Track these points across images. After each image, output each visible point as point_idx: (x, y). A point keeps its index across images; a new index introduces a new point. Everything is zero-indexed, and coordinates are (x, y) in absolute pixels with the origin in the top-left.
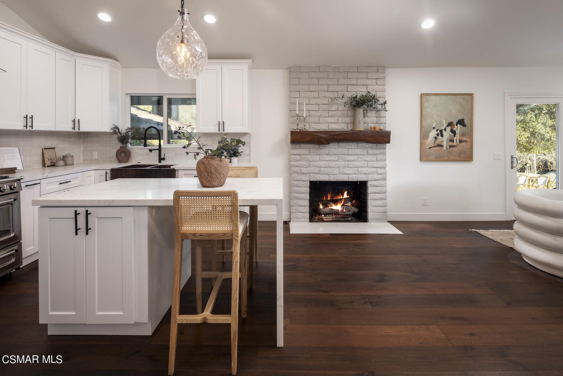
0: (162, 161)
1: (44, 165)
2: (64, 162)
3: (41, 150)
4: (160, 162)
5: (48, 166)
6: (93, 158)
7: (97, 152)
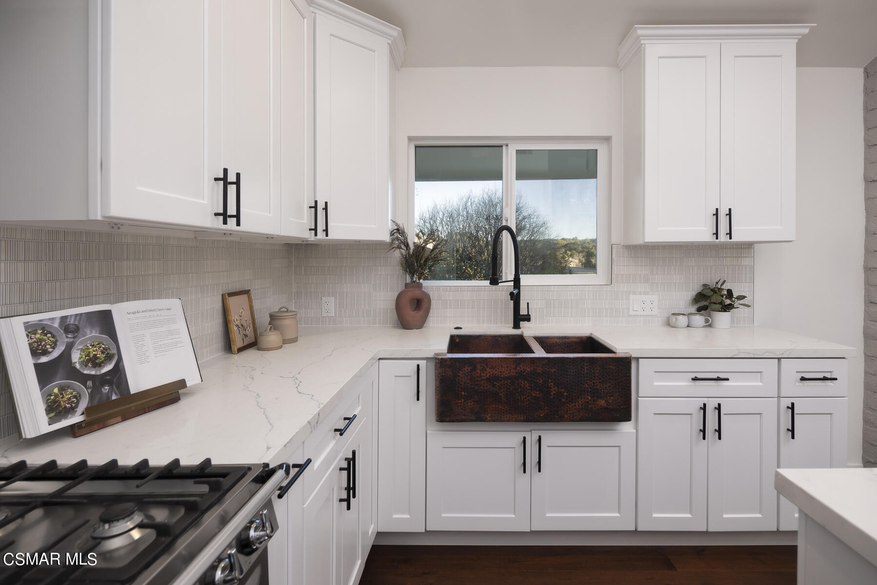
0: (522, 324)
1: (228, 347)
2: (281, 334)
3: (221, 297)
4: (516, 326)
5: (240, 350)
6: (324, 315)
7: (333, 298)
